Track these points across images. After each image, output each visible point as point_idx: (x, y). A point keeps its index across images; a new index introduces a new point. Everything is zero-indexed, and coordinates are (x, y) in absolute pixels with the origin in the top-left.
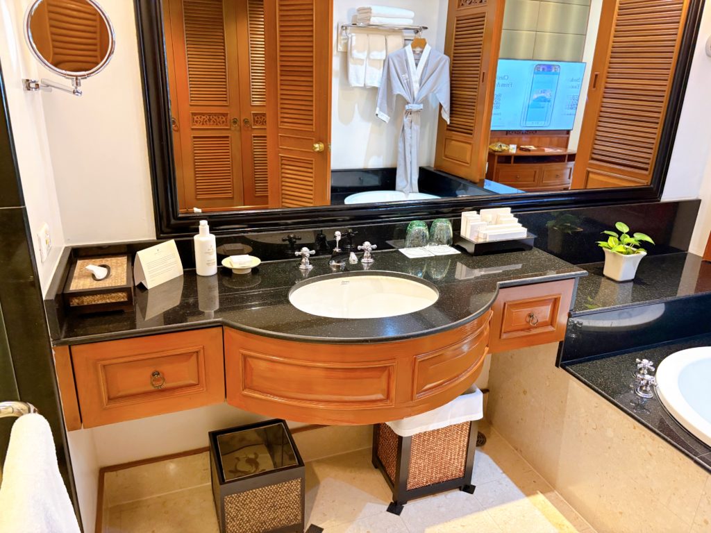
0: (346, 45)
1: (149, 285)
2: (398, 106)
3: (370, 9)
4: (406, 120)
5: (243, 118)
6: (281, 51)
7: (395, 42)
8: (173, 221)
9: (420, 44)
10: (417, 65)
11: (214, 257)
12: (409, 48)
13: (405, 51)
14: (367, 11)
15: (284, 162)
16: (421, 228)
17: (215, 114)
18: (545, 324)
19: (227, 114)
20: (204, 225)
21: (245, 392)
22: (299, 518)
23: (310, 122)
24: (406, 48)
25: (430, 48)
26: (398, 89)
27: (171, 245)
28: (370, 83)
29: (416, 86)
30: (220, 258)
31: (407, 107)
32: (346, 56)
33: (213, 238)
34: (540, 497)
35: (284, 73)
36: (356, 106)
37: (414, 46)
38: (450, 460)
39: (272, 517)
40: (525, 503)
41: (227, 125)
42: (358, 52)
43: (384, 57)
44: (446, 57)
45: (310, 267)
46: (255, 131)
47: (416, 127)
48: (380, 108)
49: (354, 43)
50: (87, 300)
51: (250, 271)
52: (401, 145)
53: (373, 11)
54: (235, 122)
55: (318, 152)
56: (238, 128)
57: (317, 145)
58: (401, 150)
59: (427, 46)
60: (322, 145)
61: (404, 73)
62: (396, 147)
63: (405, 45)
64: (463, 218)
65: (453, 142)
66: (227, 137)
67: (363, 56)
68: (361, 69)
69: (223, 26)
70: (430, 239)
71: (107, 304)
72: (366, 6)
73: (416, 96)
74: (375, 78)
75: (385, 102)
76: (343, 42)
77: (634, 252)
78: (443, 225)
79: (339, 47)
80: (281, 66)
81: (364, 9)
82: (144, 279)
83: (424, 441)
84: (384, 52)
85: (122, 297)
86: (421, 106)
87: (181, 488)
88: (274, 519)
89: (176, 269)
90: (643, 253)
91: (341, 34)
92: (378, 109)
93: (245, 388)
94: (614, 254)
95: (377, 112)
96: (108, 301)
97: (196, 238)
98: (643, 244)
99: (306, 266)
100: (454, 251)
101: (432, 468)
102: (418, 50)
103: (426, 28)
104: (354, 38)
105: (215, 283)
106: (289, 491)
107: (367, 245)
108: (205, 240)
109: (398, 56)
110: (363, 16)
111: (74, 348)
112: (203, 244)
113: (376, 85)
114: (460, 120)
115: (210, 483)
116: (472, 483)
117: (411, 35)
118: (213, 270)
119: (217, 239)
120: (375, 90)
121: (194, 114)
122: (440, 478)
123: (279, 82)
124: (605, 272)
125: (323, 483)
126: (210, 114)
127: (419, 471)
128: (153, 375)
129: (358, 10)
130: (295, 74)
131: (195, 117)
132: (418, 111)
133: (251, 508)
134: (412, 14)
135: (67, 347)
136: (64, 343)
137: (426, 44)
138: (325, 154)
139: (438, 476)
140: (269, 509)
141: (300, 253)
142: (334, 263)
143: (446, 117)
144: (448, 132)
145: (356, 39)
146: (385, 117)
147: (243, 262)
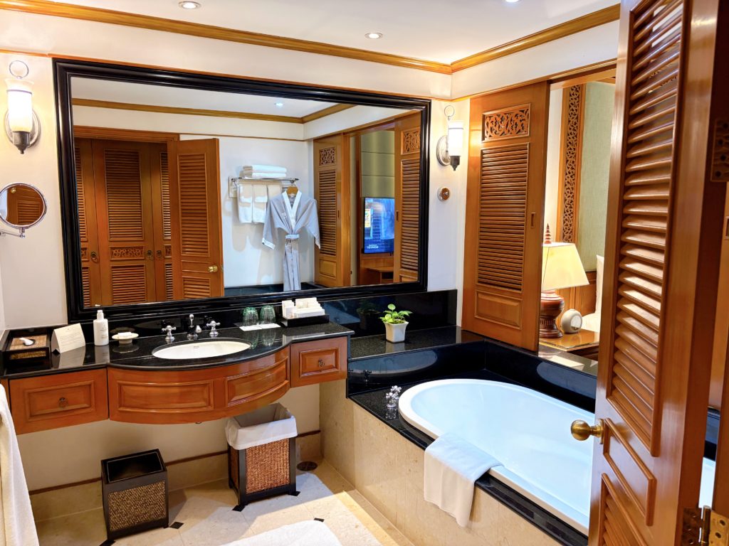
0: (236, 192)
1: (62, 350)
2: (280, 236)
3: (251, 167)
4: (287, 247)
5: (156, 249)
6: (182, 199)
7: (275, 190)
8: (80, 312)
9: (292, 191)
10: (292, 206)
11: (107, 333)
12: (285, 194)
13: (282, 197)
14: (249, 168)
15: (186, 282)
16: (252, 311)
17: (132, 248)
18: (331, 367)
19: (142, 247)
20: (100, 313)
21: (121, 409)
22: (165, 513)
23: (206, 250)
24: (283, 194)
25: (301, 193)
26: (278, 224)
27: (77, 327)
28: (257, 220)
29: (293, 221)
30: (111, 335)
31: (287, 237)
32: (236, 200)
33: (106, 321)
34: (344, 494)
35: (184, 215)
36: (248, 237)
37: (288, 193)
38: (278, 469)
39: (143, 512)
40: (333, 498)
41: (141, 256)
42: (245, 197)
43: (266, 201)
44: (315, 200)
45: (173, 338)
46: (168, 260)
47: (295, 252)
48: (265, 239)
49: (241, 191)
50: (20, 356)
51: (131, 341)
52: (285, 265)
53: (254, 168)
54: (149, 254)
55: (213, 272)
56: (152, 258)
57: (211, 268)
58: (285, 269)
59: (299, 192)
60: (216, 268)
61: (283, 212)
62: (282, 267)
63: (283, 191)
64: (283, 305)
65: (325, 262)
66: (142, 266)
67: (249, 200)
68: (249, 210)
69: (139, 179)
70: (260, 319)
71: (32, 358)
72: (249, 165)
73: (293, 228)
74: (261, 216)
75: (270, 233)
76: (233, 190)
77: (400, 322)
78: (268, 309)
79: (230, 194)
80: (182, 209)
81: (248, 167)
82: (58, 347)
83: (256, 454)
84: (266, 198)
85: (43, 354)
86: (298, 236)
87: (80, 511)
88: (146, 514)
89: (81, 341)
90: (407, 323)
91: (232, 185)
92: (264, 239)
93: (120, 406)
94: (389, 324)
95: (263, 241)
96: (33, 356)
97: (95, 321)
98: (406, 318)
99: (170, 338)
100: (276, 326)
101: (264, 476)
102: (292, 195)
103: (297, 179)
104: (241, 188)
105: (107, 350)
106: (156, 491)
107: (213, 323)
108: (101, 322)
109: (277, 200)
110: (248, 172)
111: (11, 381)
112: (99, 325)
113: (262, 221)
114: (327, 245)
115: (102, 507)
116: (297, 490)
117: (288, 184)
118: (106, 341)
119: (109, 324)
120: (262, 224)
121: (113, 248)
122: (271, 484)
123: (180, 222)
124: (387, 338)
125: (188, 500)
126: (127, 248)
127: (255, 479)
128: (60, 399)
129: (244, 168)
130: (193, 215)
131: (114, 251)
132: (296, 240)
133: (128, 504)
134: (285, 170)
135: (7, 380)
136: (5, 378)
137: (297, 190)
138: (219, 275)
139: (270, 482)
140: (141, 505)
141: (165, 329)
142: (190, 335)
143: (318, 244)
144: (322, 255)
145: (242, 188)
146: (271, 245)
147: (127, 336)
